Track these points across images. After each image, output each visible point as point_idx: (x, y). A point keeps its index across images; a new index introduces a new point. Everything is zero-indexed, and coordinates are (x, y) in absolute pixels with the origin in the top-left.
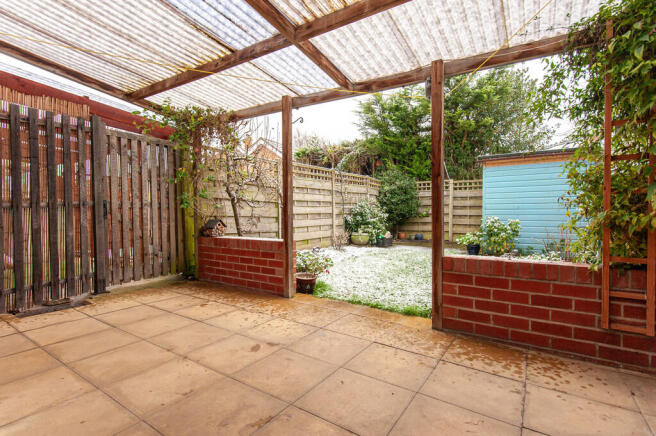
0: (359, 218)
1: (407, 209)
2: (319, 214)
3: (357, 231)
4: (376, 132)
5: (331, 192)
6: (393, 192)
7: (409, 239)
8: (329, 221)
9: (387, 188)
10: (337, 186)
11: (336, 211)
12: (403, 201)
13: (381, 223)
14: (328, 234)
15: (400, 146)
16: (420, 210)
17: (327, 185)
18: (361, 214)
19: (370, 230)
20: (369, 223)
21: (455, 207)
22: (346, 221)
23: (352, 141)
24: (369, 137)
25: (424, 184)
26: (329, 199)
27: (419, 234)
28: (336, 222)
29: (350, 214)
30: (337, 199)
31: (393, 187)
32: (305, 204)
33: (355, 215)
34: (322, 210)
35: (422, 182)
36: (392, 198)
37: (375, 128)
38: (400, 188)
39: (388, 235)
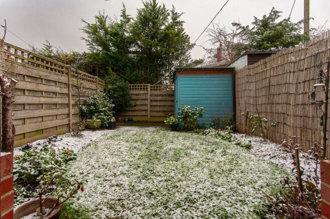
0: (92, 108)
1: (123, 102)
2: (56, 104)
3: (91, 118)
4: (100, 48)
5: (67, 85)
6: (114, 90)
7: (124, 121)
8: (66, 111)
9: (110, 87)
10: (74, 81)
11: (72, 102)
12: (121, 96)
13: (109, 111)
14: (66, 121)
15: (117, 60)
16: (131, 102)
17: (64, 79)
18: (94, 105)
19: (102, 117)
20: (101, 112)
21: (151, 101)
22: (81, 110)
23: (81, 53)
24: (95, 52)
25: (133, 86)
26: (65, 91)
27: (131, 117)
28: (72, 111)
29: (84, 105)
30: (73, 91)
31: (115, 86)
32: (40, 94)
33: (89, 105)
34: (58, 100)
35: (131, 85)
36: (114, 93)
37: (100, 45)
38: (119, 87)
39: (113, 120)
